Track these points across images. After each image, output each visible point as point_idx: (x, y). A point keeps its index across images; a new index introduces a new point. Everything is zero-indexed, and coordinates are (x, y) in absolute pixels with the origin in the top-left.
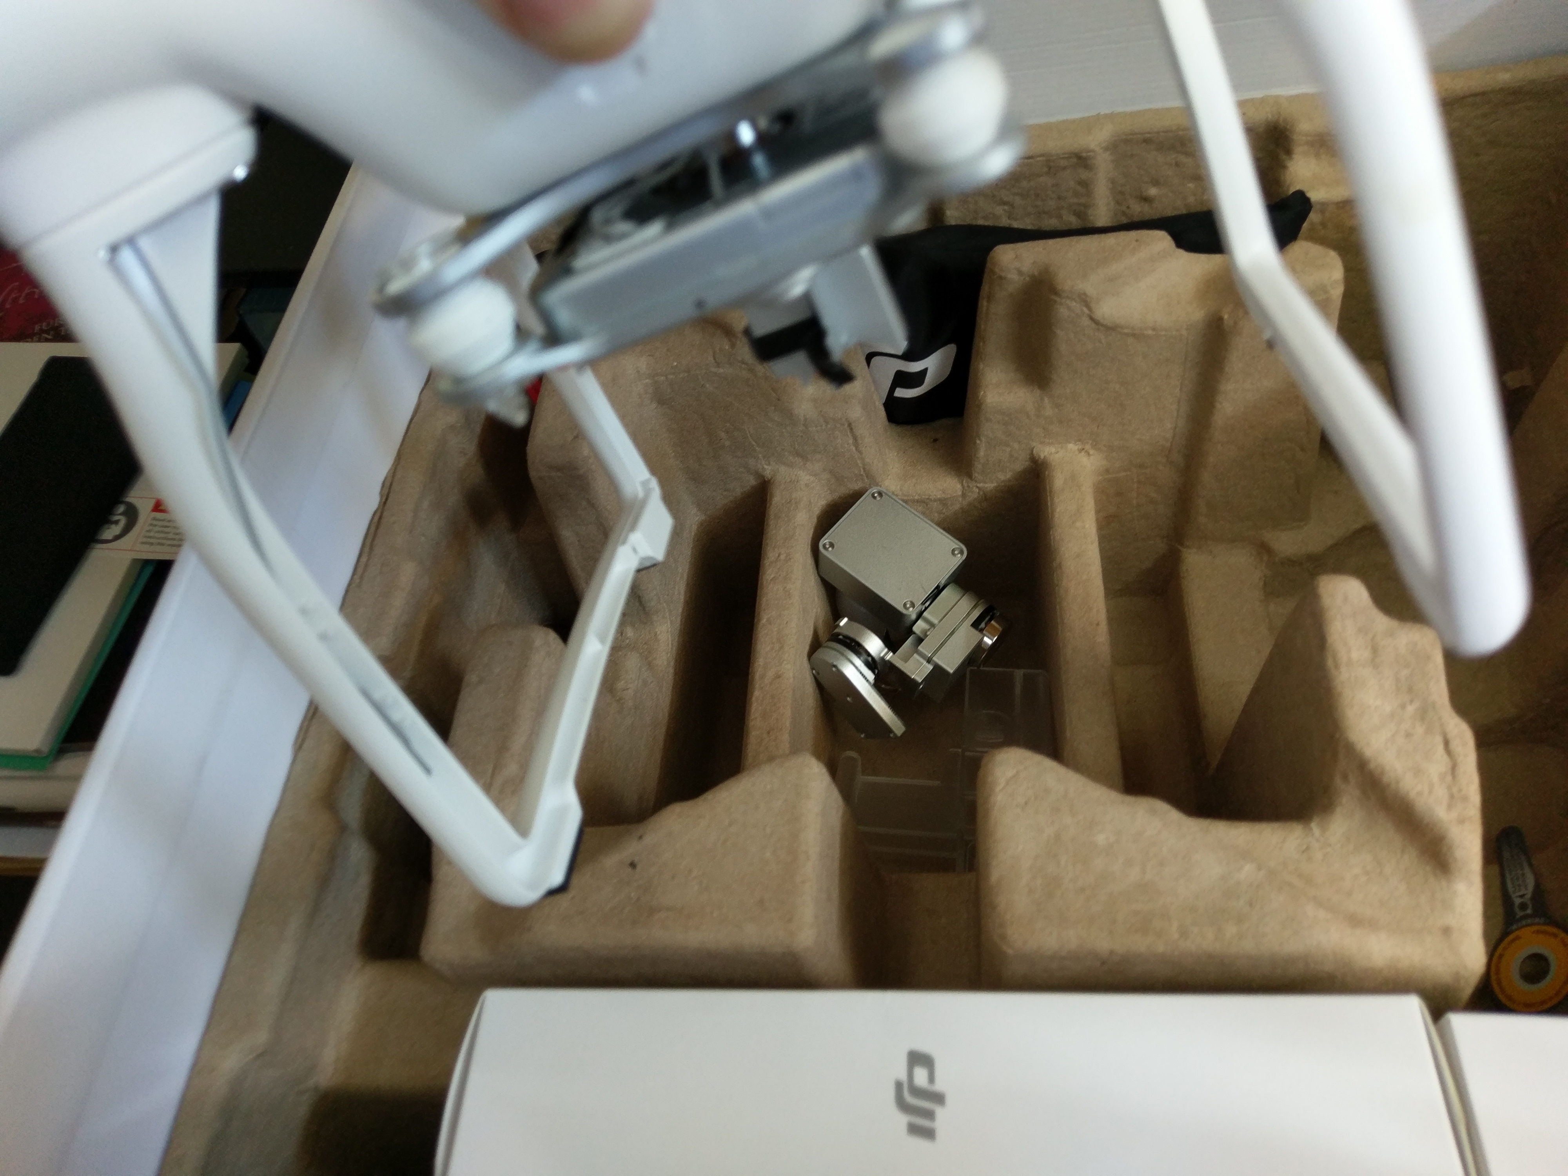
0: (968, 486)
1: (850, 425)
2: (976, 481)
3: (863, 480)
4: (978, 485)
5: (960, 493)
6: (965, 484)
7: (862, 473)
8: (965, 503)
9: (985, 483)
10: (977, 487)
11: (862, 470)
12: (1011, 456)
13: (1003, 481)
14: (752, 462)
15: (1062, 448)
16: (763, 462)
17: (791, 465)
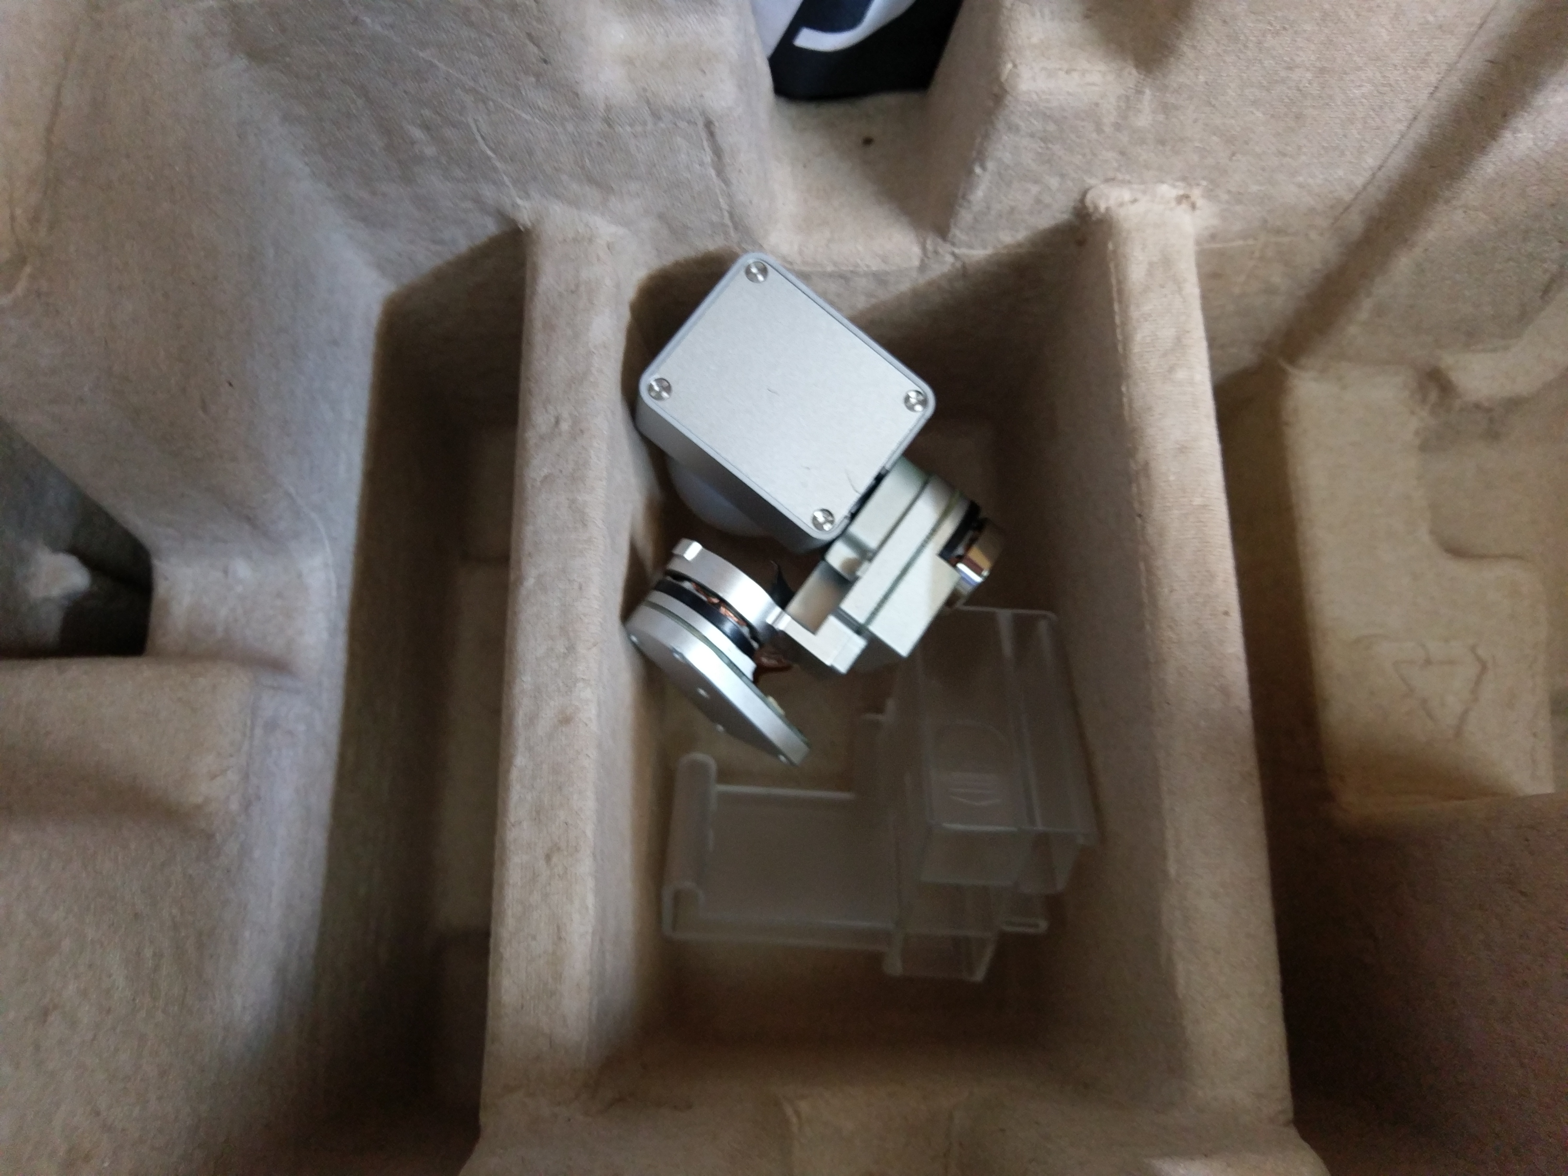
0: (936, 252)
1: (709, 125)
2: (953, 244)
3: (726, 234)
4: (957, 251)
5: (916, 263)
6: (929, 246)
7: (727, 221)
8: (922, 280)
9: (971, 247)
10: (953, 254)
11: (726, 214)
12: (1038, 201)
13: (1006, 247)
14: (488, 192)
15: (1144, 192)
16: (513, 192)
17: (575, 203)
